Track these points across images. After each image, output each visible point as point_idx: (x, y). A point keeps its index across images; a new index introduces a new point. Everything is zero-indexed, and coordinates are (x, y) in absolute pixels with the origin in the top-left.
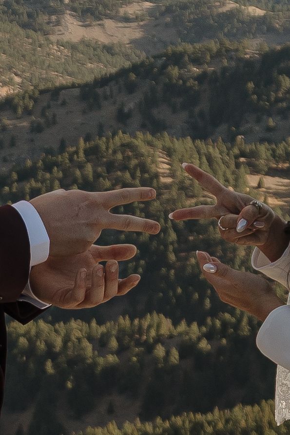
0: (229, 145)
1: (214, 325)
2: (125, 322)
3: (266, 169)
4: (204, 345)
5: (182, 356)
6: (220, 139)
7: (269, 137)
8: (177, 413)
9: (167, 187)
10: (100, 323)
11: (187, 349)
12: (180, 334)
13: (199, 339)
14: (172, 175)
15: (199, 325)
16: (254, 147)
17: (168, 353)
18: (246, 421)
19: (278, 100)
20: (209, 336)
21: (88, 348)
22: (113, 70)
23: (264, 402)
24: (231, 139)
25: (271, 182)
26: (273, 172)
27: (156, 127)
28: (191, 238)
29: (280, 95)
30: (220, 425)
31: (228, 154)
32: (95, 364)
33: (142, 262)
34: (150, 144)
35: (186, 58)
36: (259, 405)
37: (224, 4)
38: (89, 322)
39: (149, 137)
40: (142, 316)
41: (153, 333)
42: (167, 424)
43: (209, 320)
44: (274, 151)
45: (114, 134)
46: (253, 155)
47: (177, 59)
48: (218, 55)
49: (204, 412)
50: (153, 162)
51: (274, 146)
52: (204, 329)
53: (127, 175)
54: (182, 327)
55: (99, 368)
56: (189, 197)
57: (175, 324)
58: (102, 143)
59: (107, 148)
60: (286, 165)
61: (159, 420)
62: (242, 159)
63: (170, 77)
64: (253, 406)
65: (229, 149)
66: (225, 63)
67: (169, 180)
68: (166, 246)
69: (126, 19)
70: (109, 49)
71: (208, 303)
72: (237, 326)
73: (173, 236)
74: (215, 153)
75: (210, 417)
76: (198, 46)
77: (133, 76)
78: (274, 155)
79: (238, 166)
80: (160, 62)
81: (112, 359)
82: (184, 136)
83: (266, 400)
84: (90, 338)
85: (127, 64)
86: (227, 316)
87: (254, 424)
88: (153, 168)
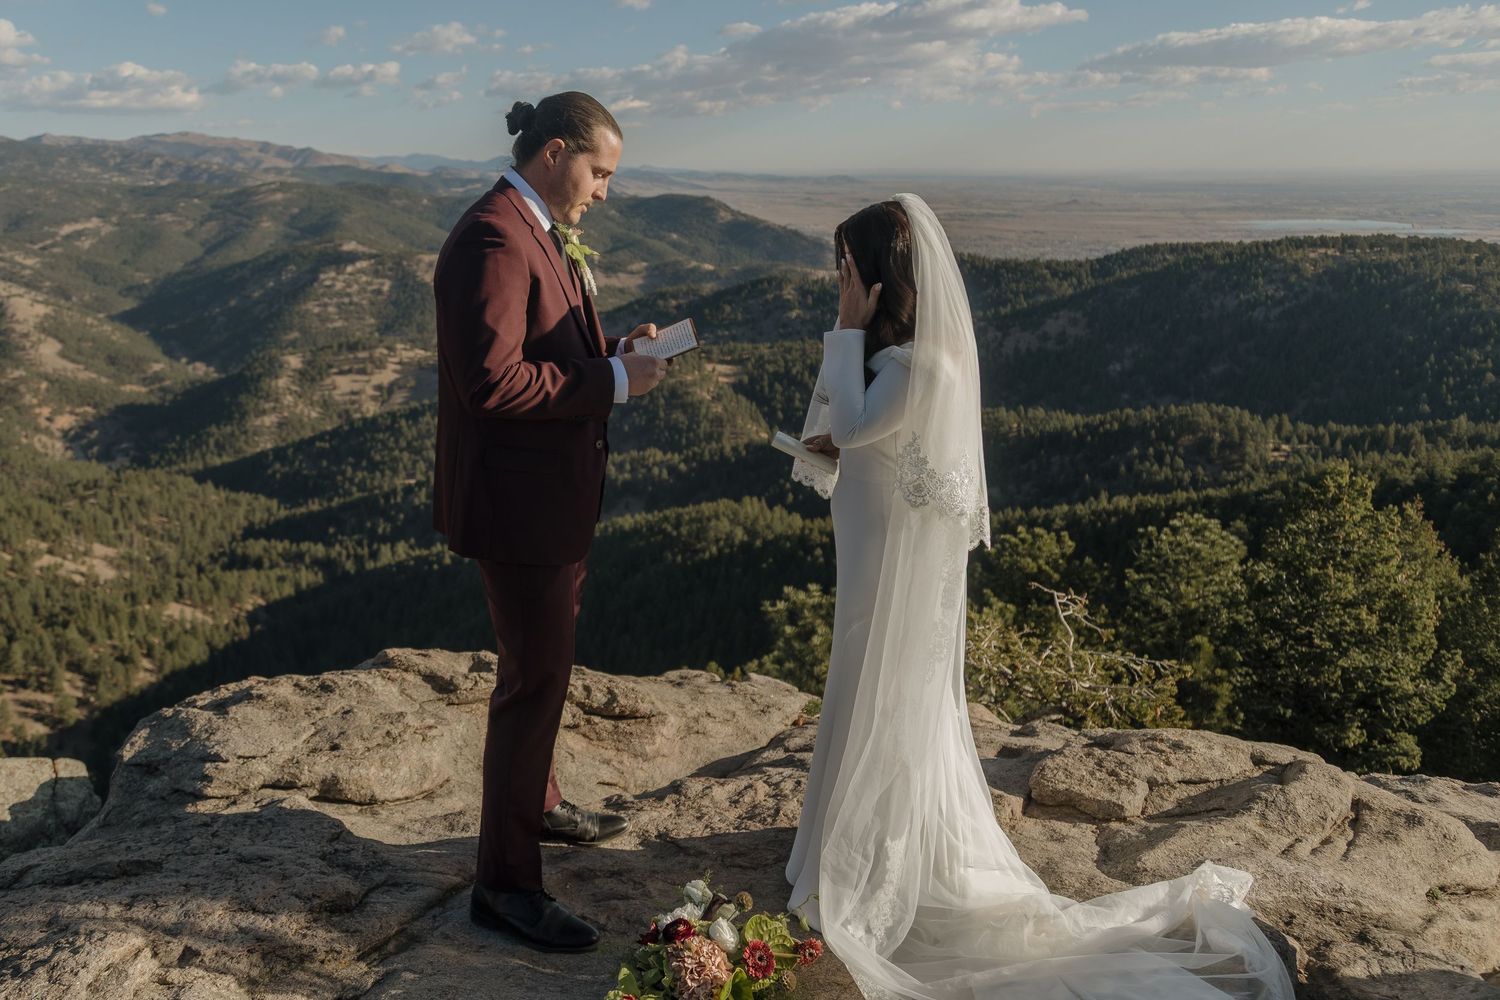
2: (634, 453)
19: (723, 319)
22: (624, 303)
25: (720, 368)
26: (722, 362)
32: (617, 479)
40: (644, 449)
46: (710, 352)
48: (688, 293)
69: (632, 273)
70: (622, 291)
72: (702, 455)
77: (636, 307)
78: (722, 352)
79: (700, 358)
85: (633, 300)
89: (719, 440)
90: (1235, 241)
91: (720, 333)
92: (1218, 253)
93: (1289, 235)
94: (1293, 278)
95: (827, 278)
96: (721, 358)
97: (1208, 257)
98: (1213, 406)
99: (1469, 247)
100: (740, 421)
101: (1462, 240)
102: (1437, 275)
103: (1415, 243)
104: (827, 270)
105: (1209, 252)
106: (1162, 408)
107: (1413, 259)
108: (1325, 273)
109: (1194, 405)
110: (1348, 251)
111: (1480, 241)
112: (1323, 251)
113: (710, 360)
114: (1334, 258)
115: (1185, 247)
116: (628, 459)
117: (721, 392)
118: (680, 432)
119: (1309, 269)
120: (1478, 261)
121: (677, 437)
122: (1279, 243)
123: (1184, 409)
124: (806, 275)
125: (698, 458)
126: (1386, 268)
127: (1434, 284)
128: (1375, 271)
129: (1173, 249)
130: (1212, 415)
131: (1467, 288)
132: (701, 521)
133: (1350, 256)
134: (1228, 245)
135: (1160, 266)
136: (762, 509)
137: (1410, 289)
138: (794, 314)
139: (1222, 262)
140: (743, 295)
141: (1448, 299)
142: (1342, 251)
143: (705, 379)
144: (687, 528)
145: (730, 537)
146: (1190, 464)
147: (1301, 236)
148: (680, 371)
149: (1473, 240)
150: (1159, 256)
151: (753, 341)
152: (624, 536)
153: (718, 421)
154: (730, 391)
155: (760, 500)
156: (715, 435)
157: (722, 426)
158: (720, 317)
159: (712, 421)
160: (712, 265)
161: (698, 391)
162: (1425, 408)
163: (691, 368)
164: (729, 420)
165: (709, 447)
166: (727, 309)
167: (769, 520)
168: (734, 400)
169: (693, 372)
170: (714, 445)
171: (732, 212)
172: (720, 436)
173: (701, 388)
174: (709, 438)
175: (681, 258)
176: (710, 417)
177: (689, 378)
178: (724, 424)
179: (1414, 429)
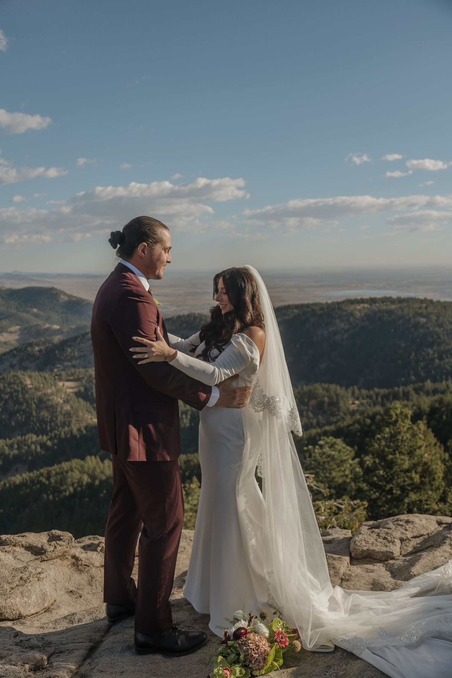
1: (52, 435)
2: (19, 438)
3: (65, 380)
4: (49, 443)
5: (41, 448)
6: (48, 371)
7: (65, 369)
8: (41, 468)
9: (30, 389)
10: (10, 439)
11: (43, 445)
12: (40, 440)
13: (47, 441)
14: (32, 384)
16: (60, 372)
17: (36, 447)
18: (67, 467)
19: (67, 356)
20: (51, 439)
21: (6, 449)
22: (7, 350)
24: (52, 371)
25: (67, 384)
26: (68, 380)
27: (25, 369)
28: (41, 406)
29: (68, 354)
30: (58, 470)
31: (51, 375)
32: (9, 454)
33: (24, 416)
34: (23, 375)
35: (34, 344)
36: (71, 461)
37: (45, 325)
38: (6, 439)
39: (22, 372)
40: (25, 435)
41: (30, 441)
42: (38, 473)
43: (50, 434)
44: (67, 373)
45: (10, 372)
46: (60, 376)
47: (30, 345)
48: (45, 342)
49: (51, 466)
50: (25, 380)
53: (16, 387)
54: (40, 437)
55: (11, 456)
56: (38, 392)
57: (38, 436)
58: (6, 376)
59: (8, 377)
60: (72, 378)
61: (35, 471)
62: (57, 377)
63: (28, 351)
64: (68, 462)
66: (48, 345)
67: (31, 386)
68: (32, 410)
69: (11, 332)
70: (5, 343)
71: (49, 428)
72: (60, 435)
73: (34, 406)
74: (47, 376)
75: (53, 468)
76: (37, 340)
77: (15, 352)
78: (67, 375)
79: (55, 379)
80: (24, 347)
81: (16, 452)
82: (35, 370)
83: (73, 459)
84: (7, 445)
85: (12, 348)
86: (56, 432)
87: (69, 468)
88: (25, 383)
89: (69, 425)
90: (324, 302)
91: (66, 364)
92: (317, 308)
93: (348, 298)
94: (351, 319)
96: (67, 378)
97: (313, 310)
98: (323, 385)
99: (422, 301)
100: (80, 413)
101: (419, 299)
102: (411, 315)
103: (400, 300)
105: (313, 307)
106: (300, 388)
107: (400, 308)
108: (365, 316)
109: (315, 385)
110: (374, 305)
111: (426, 299)
112: (362, 305)
113: (61, 380)
114: (368, 308)
115: (302, 306)
116: (16, 442)
117: (69, 398)
118: (46, 423)
119: (358, 315)
120: (426, 308)
121: (44, 426)
122: (344, 302)
123: (310, 387)
125: (58, 437)
126: (390, 312)
127: (410, 319)
128: (386, 314)
129: (297, 307)
130: (323, 389)
131: (423, 320)
132: (63, 474)
133: (374, 307)
134: (321, 304)
135: (291, 316)
136: (97, 463)
137: (400, 322)
139: (319, 312)
140: (78, 341)
141: (417, 326)
142: (371, 305)
143: (58, 391)
144: (55, 478)
145: (80, 481)
146: (316, 415)
147: (352, 298)
148: (44, 387)
149: (422, 297)
150: (290, 311)
151: (85, 367)
152: (17, 487)
153: (68, 414)
154: (74, 397)
155: (96, 457)
156: (67, 423)
157: (70, 417)
158: (65, 355)
159: (64, 415)
160: (58, 325)
161: (55, 398)
162: (413, 378)
163: (50, 385)
164: (74, 414)
165: (64, 430)
166: (69, 350)
167: (102, 469)
168: (77, 401)
169: (51, 388)
170: (66, 428)
171: (68, 295)
172: (70, 423)
173: (57, 396)
174: (64, 425)
175: (40, 322)
176: (63, 412)
177: (49, 391)
178: (71, 415)
179: (410, 388)
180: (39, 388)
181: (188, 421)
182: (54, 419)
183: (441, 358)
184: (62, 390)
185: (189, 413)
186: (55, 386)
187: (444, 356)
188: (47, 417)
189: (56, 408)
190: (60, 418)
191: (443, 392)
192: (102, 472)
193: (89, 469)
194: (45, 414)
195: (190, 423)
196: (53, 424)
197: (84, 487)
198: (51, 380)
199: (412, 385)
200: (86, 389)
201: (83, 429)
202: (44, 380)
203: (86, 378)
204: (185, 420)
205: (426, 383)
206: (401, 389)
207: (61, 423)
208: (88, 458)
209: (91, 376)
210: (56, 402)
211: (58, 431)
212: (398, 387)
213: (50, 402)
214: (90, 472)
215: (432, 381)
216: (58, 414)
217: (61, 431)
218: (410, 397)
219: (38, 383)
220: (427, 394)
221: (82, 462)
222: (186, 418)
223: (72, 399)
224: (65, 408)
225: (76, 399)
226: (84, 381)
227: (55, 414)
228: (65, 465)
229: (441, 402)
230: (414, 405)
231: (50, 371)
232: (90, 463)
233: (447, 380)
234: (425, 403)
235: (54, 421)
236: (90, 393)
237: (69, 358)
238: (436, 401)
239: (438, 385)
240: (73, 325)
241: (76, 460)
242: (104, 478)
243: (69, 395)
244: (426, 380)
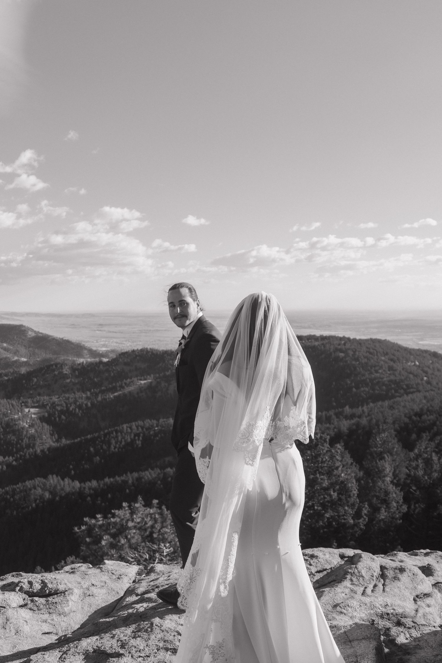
0: (18, 400)
1: (17, 456)
3: (31, 406)
4: (14, 463)
5: (7, 468)
6: (15, 398)
7: (31, 397)
11: (9, 465)
12: (6, 461)
13: (12, 462)
15: (12, 457)
16: (26, 400)
17: (2, 468)
18: (30, 485)
19: (33, 385)
20: (16, 460)
23: (35, 479)
24: (19, 398)
25: (32, 410)
26: (33, 407)
28: (8, 430)
29: (34, 383)
30: (22, 488)
31: (18, 403)
35: (3, 375)
36: (34, 480)
37: (13, 358)
42: (4, 491)
43: (15, 455)
44: (33, 401)
46: (27, 402)
48: (13, 373)
49: (16, 484)
51: (33, 399)
52: (14, 458)
54: (6, 458)
56: (6, 417)
57: (4, 457)
60: (37, 404)
61: (1, 490)
62: (23, 404)
64: (32, 480)
65: (18, 401)
66: (16, 375)
71: (15, 450)
72: (25, 456)
73: (2, 430)
74: (14, 403)
75: (18, 486)
76: (6, 371)
78: (33, 402)
79: (22, 406)
82: (3, 398)
83: (36, 477)
86: (21, 453)
87: (32, 486)
91: (32, 392)
95: (85, 362)
96: (33, 405)
99: (341, 339)
100: (44, 436)
102: (332, 350)
103: (323, 338)
104: (84, 358)
107: (323, 344)
111: (344, 337)
113: (27, 406)
117: (33, 422)
120: (345, 344)
124: (74, 361)
125: (22, 457)
126: (314, 348)
127: (331, 354)
131: (342, 355)
132: (26, 492)
138: (68, 381)
140: (43, 372)
141: (337, 360)
143: (24, 416)
144: (19, 495)
145: (42, 497)
148: (11, 413)
151: (49, 395)
153: (32, 438)
154: (38, 422)
155: (57, 476)
156: (31, 445)
157: (35, 440)
158: (31, 384)
159: (29, 438)
160: (26, 358)
161: (21, 423)
162: (334, 404)
163: (17, 411)
164: (38, 437)
165: (29, 451)
166: (35, 380)
167: (62, 486)
168: (41, 426)
169: (18, 414)
170: (31, 450)
171: (35, 332)
172: (34, 445)
173: (23, 421)
174: (28, 446)
175: (9, 355)
176: (28, 435)
177: (16, 416)
178: (36, 439)
179: (332, 413)
180: (7, 413)
181: (140, 442)
182: (20, 441)
183: (357, 388)
184: (28, 416)
185: (141, 435)
186: (21, 413)
187: (361, 385)
188: (14, 440)
189: (22, 432)
190: (26, 441)
191: (360, 417)
192: (62, 489)
193: (50, 486)
194: (12, 438)
195: (142, 444)
196: (19, 446)
197: (45, 503)
198: (18, 407)
199: (333, 411)
200: (50, 415)
201: (46, 450)
202: (11, 407)
203: (50, 405)
204: (137, 442)
205: (345, 409)
206: (324, 413)
207: (26, 446)
208: (50, 476)
209: (54, 403)
210: (22, 426)
211: (23, 452)
212: (322, 412)
213: (17, 426)
214: (52, 488)
215: (350, 407)
216: (23, 437)
217: (26, 452)
218: (332, 421)
219: (6, 409)
220: (346, 418)
221: (44, 480)
222: (139, 439)
223: (36, 424)
224: (31, 432)
225: (41, 423)
226: (48, 408)
227: (21, 437)
228: (29, 484)
229: (358, 425)
230: (335, 428)
231: (17, 399)
232: (52, 481)
233: (363, 406)
234: (344, 426)
235: (20, 444)
236: (53, 418)
237: (35, 386)
238: (354, 424)
239: (354, 410)
240: (39, 358)
241: (39, 478)
242: (63, 495)
243: (34, 420)
244: (345, 406)
